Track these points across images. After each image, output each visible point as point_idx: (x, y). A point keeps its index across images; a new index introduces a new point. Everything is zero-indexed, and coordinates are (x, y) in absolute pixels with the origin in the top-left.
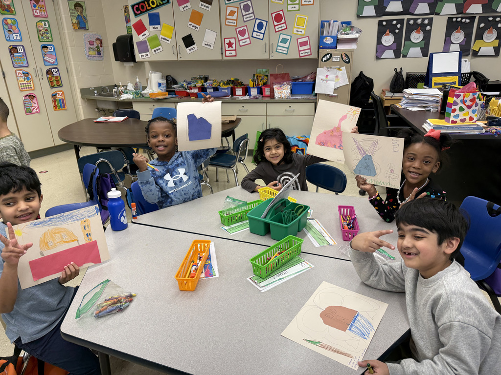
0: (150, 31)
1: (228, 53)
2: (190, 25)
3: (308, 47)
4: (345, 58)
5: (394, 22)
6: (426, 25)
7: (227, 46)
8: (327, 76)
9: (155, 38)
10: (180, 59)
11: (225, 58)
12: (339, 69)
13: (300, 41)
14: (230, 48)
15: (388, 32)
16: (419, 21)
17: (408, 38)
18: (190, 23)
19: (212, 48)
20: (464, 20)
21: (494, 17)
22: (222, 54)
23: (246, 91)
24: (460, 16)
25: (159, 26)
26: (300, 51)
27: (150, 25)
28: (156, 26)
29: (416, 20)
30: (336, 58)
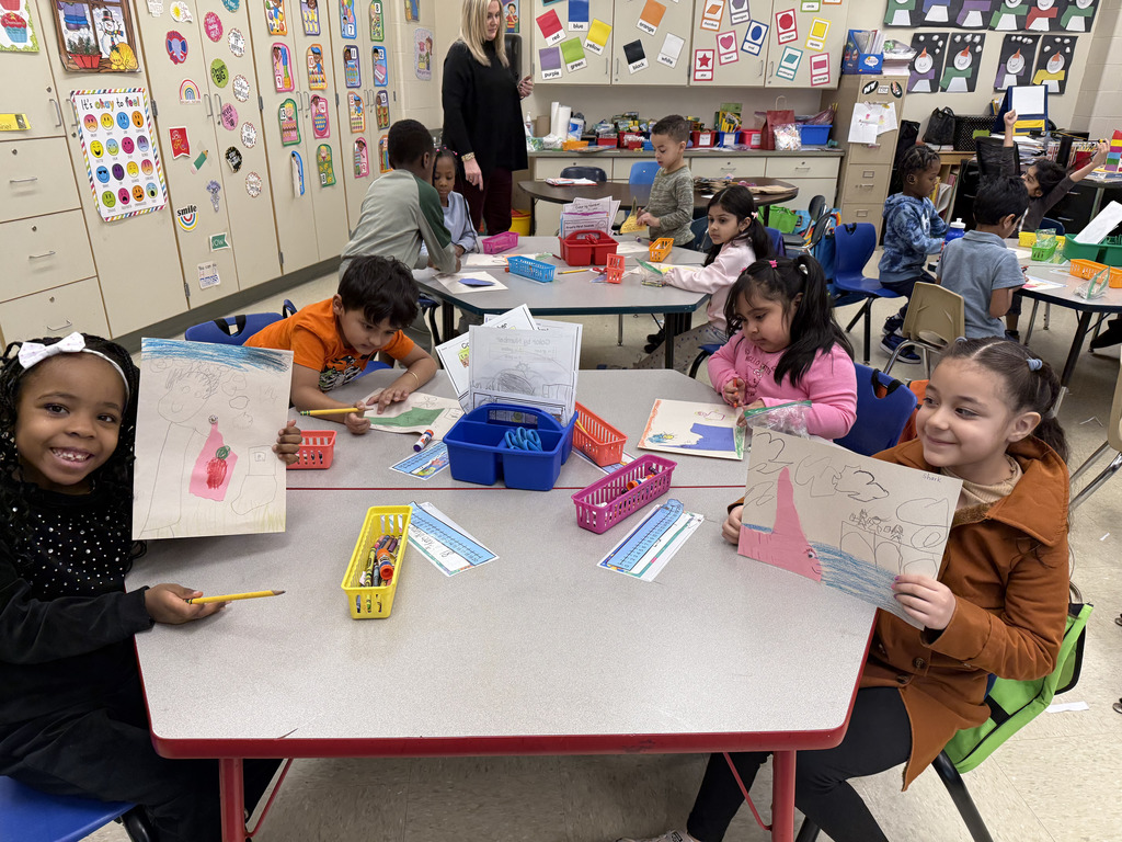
0: (569, 29)
1: (698, 75)
2: (641, 24)
3: (825, 70)
4: (896, 90)
5: (936, 38)
6: (975, 45)
7: (698, 63)
8: (868, 115)
9: (575, 45)
10: (614, 83)
11: (693, 83)
12: (886, 106)
13: (815, 60)
14: (704, 67)
15: (924, 52)
16: (968, 38)
17: (951, 63)
18: (641, 21)
19: (673, 65)
20: (1025, 40)
21: (1063, 38)
22: (689, 76)
23: (717, 138)
24: (1020, 33)
25: (585, 24)
26: (812, 76)
27: (570, 20)
28: (579, 24)
29: (964, 36)
30: (883, 89)
